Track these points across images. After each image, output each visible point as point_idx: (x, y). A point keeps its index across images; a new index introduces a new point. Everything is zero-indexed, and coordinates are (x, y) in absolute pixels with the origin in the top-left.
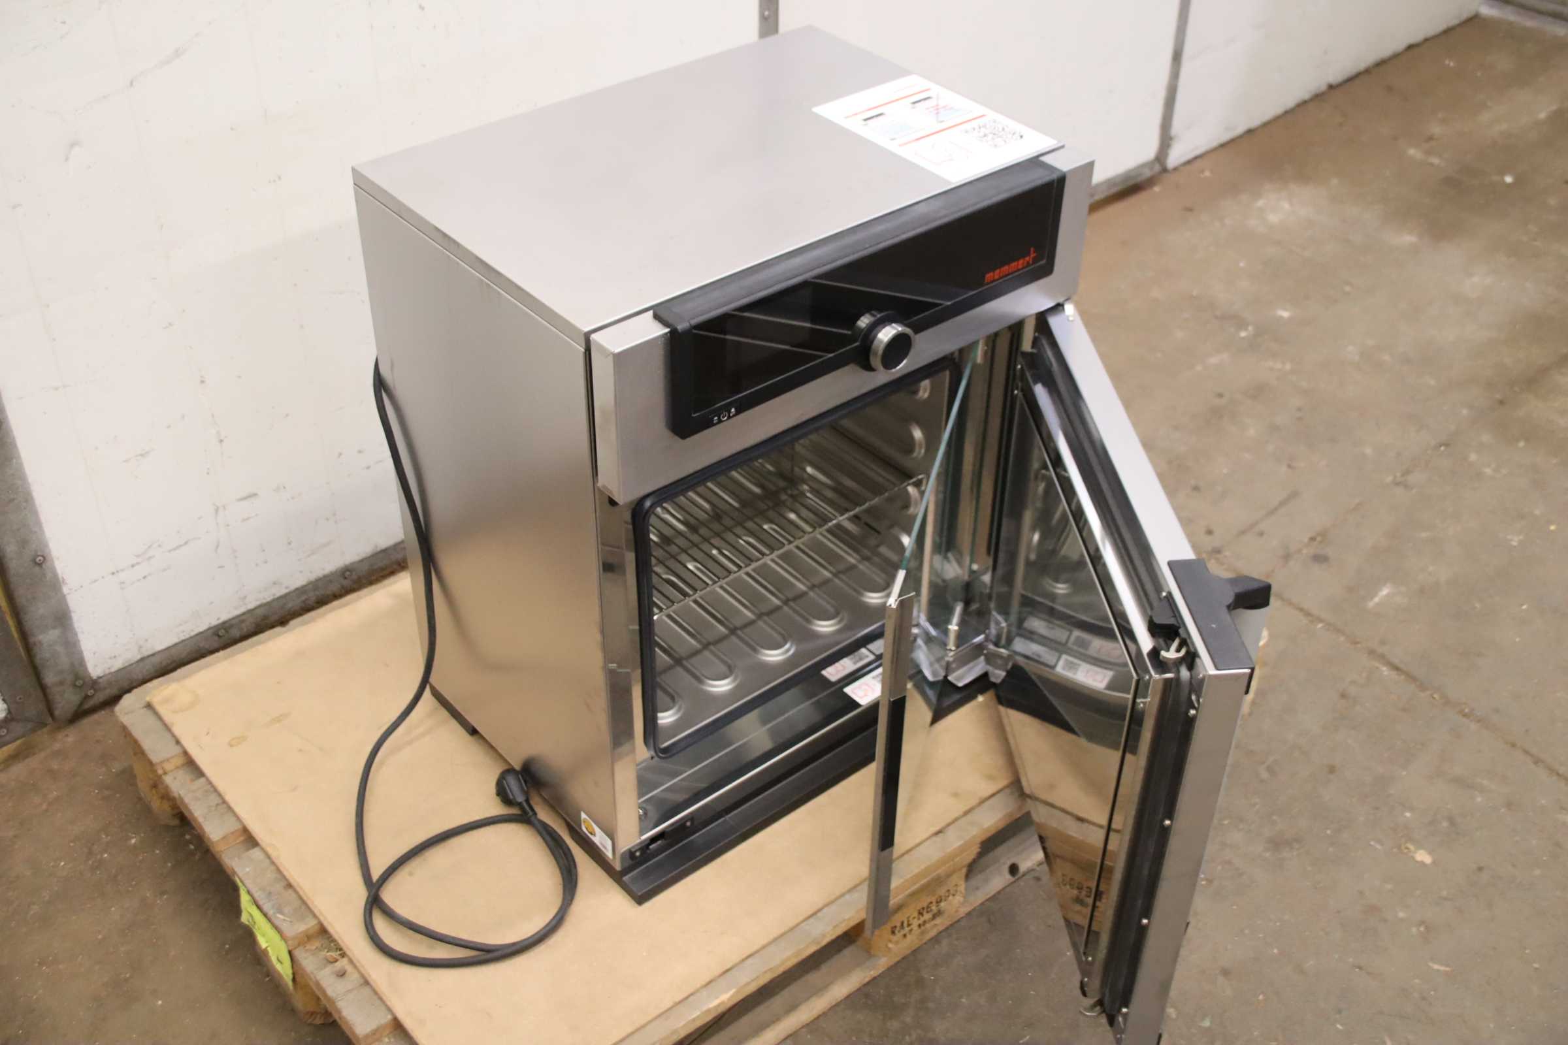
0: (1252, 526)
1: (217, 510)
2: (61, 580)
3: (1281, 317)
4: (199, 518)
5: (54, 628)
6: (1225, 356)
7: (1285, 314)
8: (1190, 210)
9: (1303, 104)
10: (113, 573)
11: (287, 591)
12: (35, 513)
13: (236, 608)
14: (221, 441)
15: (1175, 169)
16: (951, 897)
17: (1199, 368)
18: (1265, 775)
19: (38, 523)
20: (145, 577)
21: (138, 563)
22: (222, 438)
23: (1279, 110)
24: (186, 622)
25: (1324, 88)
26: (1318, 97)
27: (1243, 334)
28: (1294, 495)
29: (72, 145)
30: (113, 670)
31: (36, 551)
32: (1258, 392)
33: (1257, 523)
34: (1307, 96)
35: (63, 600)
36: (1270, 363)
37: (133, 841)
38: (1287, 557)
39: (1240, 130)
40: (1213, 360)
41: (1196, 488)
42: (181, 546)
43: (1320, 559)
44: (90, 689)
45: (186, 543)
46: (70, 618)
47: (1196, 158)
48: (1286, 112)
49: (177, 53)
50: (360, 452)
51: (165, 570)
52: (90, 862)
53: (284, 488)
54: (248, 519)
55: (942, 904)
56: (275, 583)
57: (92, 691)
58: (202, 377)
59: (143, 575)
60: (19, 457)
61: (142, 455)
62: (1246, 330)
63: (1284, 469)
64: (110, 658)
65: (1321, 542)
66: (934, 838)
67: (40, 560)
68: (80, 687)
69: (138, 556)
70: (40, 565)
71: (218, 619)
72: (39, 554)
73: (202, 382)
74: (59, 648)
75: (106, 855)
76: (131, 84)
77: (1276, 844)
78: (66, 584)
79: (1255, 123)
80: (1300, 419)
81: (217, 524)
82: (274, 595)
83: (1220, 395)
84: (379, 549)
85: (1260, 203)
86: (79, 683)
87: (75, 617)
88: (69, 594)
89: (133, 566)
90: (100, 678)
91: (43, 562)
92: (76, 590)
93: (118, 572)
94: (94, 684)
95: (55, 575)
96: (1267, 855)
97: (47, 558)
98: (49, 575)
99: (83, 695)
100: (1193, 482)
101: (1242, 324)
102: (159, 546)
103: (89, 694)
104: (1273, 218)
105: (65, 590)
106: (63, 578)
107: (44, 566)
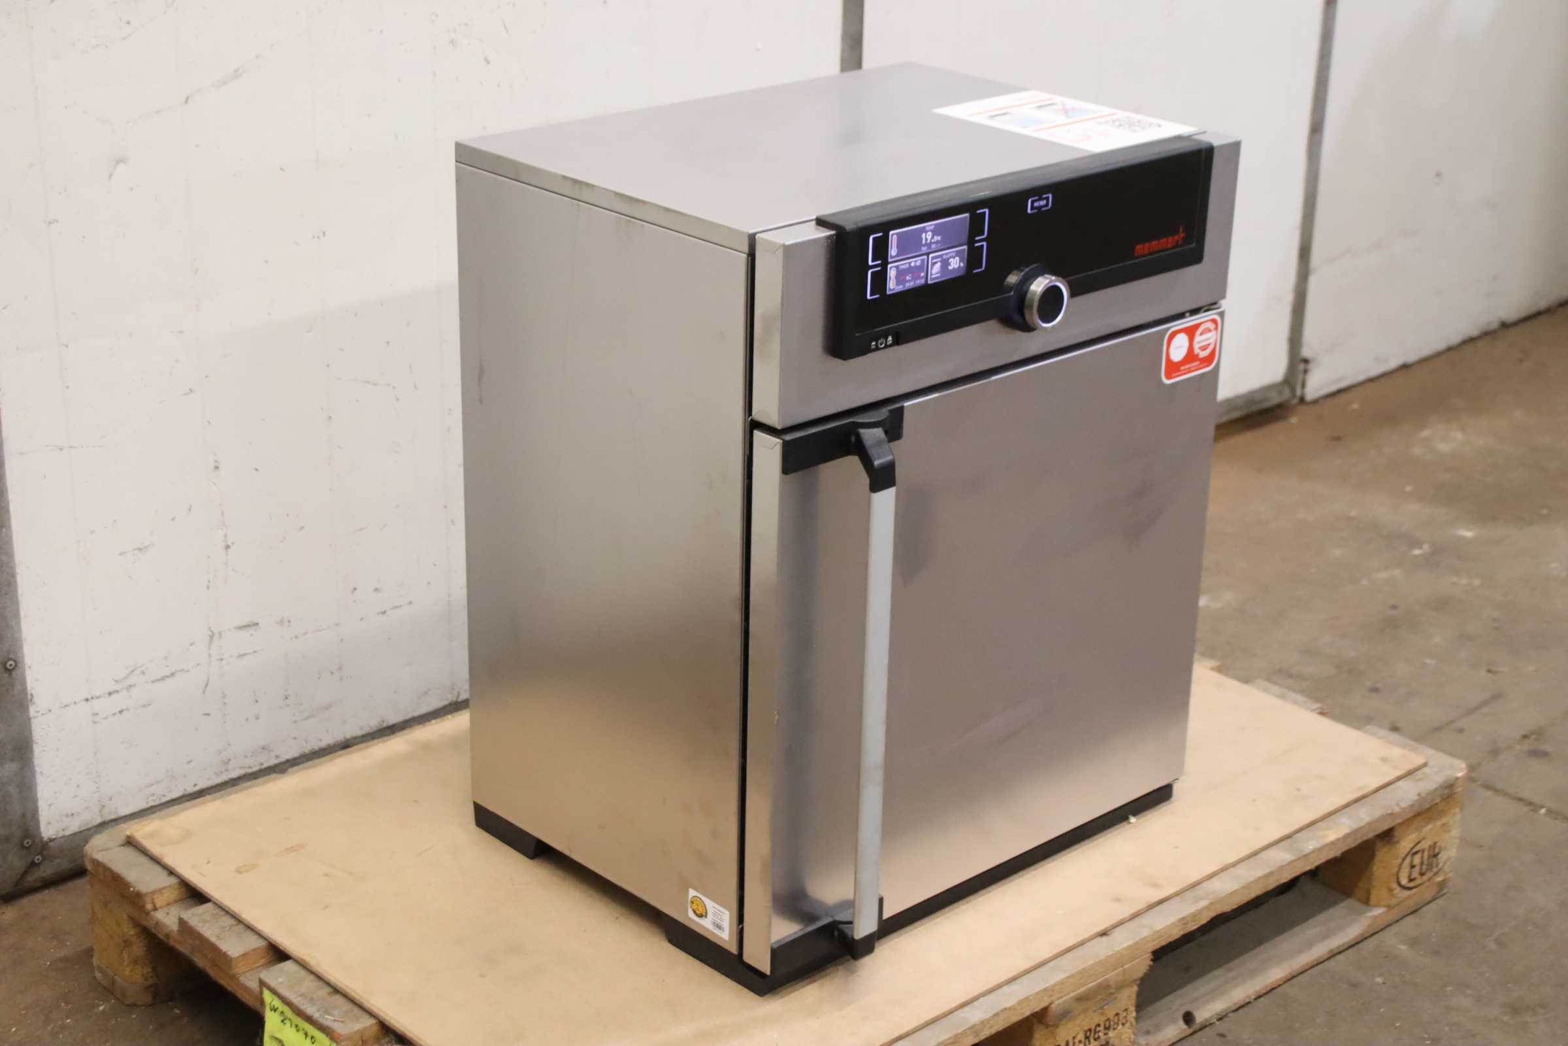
0: (1449, 723)
1: (211, 637)
2: (29, 697)
3: (1464, 538)
4: (191, 644)
5: (12, 760)
6: (1397, 572)
7: (1469, 534)
8: (1338, 439)
9: (1470, 341)
10: (87, 700)
11: (277, 761)
12: (16, 603)
13: (217, 774)
14: (228, 547)
15: (1315, 402)
16: (1120, 1027)
17: (1365, 582)
18: (1493, 946)
19: (16, 614)
20: (121, 712)
21: (117, 692)
22: (230, 544)
23: (1441, 346)
24: (158, 782)
25: (1495, 325)
26: (1487, 335)
27: (1417, 552)
28: (1497, 696)
29: (120, 161)
30: (68, 833)
31: (8, 652)
32: (1442, 604)
33: (1453, 721)
34: (1475, 332)
35: (27, 723)
36: (1455, 579)
37: (101, 1008)
38: (1495, 753)
39: (1393, 363)
40: (1383, 575)
41: (1375, 690)
42: (167, 677)
43: (1536, 754)
44: (37, 855)
45: (172, 674)
46: (31, 751)
47: (1340, 391)
48: (1450, 349)
49: (237, 74)
50: (376, 590)
51: (144, 706)
52: (49, 1028)
53: (289, 622)
54: (244, 655)
55: (1111, 1034)
56: (264, 748)
57: (39, 857)
58: (216, 461)
59: (120, 709)
60: (9, 526)
61: (140, 549)
62: (1421, 548)
63: (1483, 673)
64: (67, 816)
65: (1535, 739)
66: (1099, 939)
67: (11, 665)
68: (28, 848)
69: (117, 681)
70: (9, 671)
71: (195, 785)
72: (11, 656)
73: (217, 468)
74: (13, 790)
75: (68, 1021)
76: (187, 101)
77: (1515, 1009)
78: (34, 703)
79: (1412, 357)
80: (1497, 628)
81: (210, 655)
82: (262, 764)
83: (1394, 607)
84: (385, 725)
85: (1425, 433)
86: (26, 843)
87: (37, 750)
88: (35, 717)
89: (110, 694)
90: (51, 840)
91: (14, 668)
92: (43, 714)
93: (92, 698)
94: (44, 847)
95: (24, 689)
96: (1505, 1018)
97: (19, 665)
98: (18, 687)
99: (29, 860)
100: (1369, 684)
101: (1418, 543)
102: (143, 673)
103: (36, 861)
104: (1444, 447)
105: (32, 711)
106: (32, 695)
107: (14, 673)
